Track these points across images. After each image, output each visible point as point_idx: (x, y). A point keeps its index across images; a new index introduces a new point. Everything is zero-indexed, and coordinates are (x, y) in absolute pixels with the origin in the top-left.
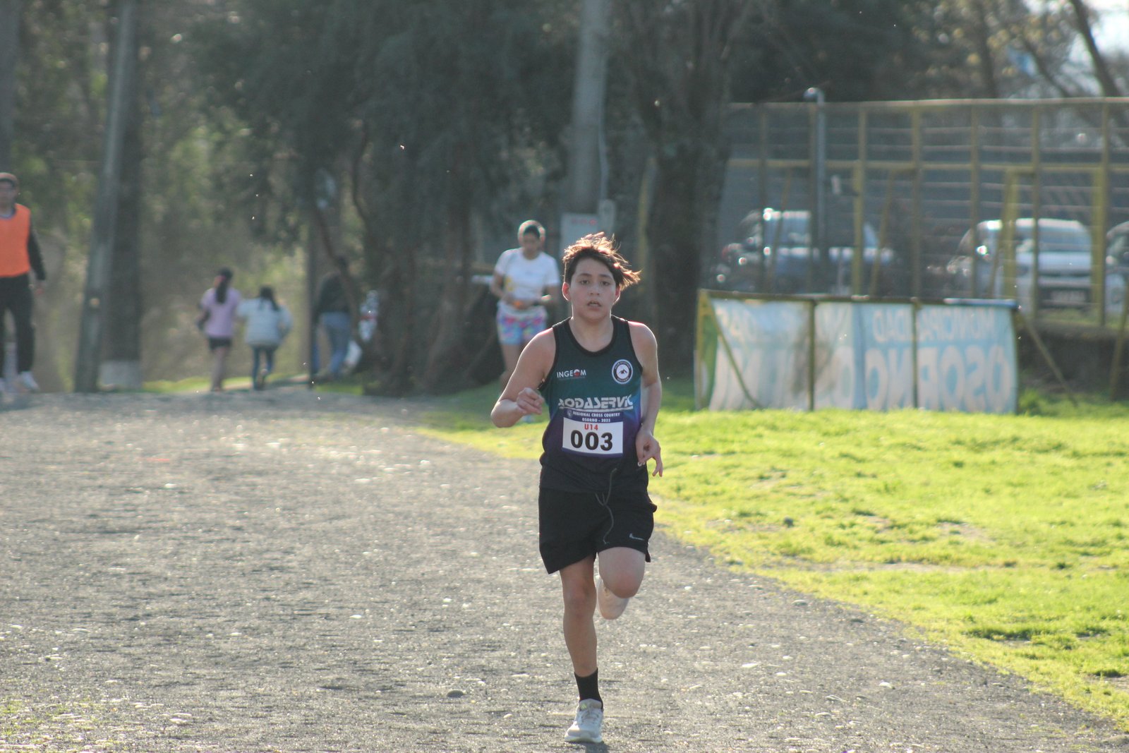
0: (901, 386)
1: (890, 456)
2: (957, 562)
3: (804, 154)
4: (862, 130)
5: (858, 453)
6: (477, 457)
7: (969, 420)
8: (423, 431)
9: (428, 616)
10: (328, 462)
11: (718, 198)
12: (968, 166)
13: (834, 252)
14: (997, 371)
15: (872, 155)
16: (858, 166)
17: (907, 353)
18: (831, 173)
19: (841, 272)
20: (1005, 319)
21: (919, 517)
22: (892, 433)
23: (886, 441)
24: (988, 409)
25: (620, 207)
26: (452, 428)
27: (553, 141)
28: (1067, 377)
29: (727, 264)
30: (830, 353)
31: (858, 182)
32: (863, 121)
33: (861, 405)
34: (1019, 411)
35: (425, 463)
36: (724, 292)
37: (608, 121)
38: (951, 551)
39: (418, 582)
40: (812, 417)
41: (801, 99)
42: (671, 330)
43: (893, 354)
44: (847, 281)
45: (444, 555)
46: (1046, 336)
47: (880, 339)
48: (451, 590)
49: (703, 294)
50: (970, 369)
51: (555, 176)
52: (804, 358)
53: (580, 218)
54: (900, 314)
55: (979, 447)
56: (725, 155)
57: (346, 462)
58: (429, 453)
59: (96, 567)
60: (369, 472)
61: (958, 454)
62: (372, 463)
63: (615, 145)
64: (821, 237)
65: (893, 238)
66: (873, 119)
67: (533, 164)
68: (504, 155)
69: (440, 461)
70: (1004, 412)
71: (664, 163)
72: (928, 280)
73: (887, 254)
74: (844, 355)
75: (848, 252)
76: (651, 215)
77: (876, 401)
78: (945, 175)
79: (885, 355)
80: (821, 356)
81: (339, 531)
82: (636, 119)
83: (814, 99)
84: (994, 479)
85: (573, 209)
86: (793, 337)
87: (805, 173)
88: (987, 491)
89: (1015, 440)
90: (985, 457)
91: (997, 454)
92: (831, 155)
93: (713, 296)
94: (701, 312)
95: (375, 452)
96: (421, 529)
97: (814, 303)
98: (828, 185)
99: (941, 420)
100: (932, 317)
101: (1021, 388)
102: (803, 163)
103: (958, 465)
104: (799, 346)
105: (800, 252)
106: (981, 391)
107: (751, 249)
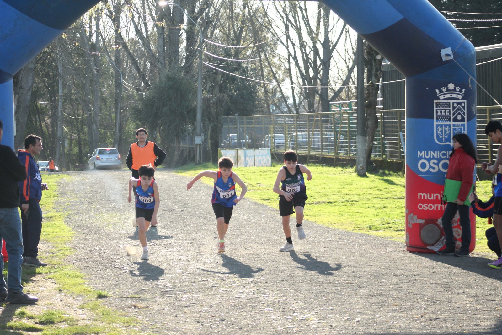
0: (252, 163)
1: (250, 174)
2: (260, 190)
3: (236, 125)
4: (245, 120)
5: (245, 174)
6: (183, 177)
7: (263, 168)
8: (173, 173)
9: (177, 200)
10: (159, 178)
11: (222, 133)
12: (263, 126)
13: (241, 141)
14: (268, 160)
15: (247, 124)
16: (245, 126)
17: (253, 157)
18: (240, 127)
19: (243, 144)
20: (269, 151)
21: (254, 183)
22: (250, 170)
23: (249, 172)
24: (267, 166)
25: (205, 135)
26: (178, 173)
27: (193, 124)
28: (280, 161)
29: (224, 144)
30: (240, 158)
31: (245, 129)
32: (245, 119)
33: (246, 166)
34: (271, 166)
35: (175, 178)
36: (223, 148)
37: (202, 120)
38: (259, 188)
39: (175, 195)
40: (237, 168)
41: (235, 115)
42: (214, 155)
43: (251, 158)
44: (244, 146)
45: (179, 191)
46: (276, 154)
47: (248, 155)
48: (181, 196)
49: (219, 149)
50: (263, 160)
51: (194, 130)
52: (236, 159)
53: (198, 137)
54: (252, 151)
55: (264, 172)
56: (222, 125)
57: (162, 178)
58: (175, 176)
59: (125, 195)
60: (166, 180)
61: (261, 173)
62: (166, 178)
63: (204, 124)
64: (239, 138)
65: (250, 138)
66: (247, 118)
67: (190, 127)
68: (185, 126)
69: (177, 178)
70: (269, 166)
71: (212, 127)
72: (257, 145)
73: (250, 141)
74: (243, 158)
75: (244, 141)
76: (210, 136)
77: (248, 166)
78: (259, 127)
79: (249, 158)
80: (239, 158)
81: (162, 188)
82: (207, 120)
83: (237, 115)
84: (266, 177)
85: (197, 136)
86: (234, 156)
87: (236, 128)
88: (265, 179)
89: (270, 171)
90: (265, 174)
91: (267, 173)
92: (240, 125)
93: (220, 149)
94: (219, 152)
95: (166, 177)
96: (175, 188)
97: (237, 150)
98: (240, 130)
99: (258, 168)
100: (257, 151)
101: (272, 163)
102: (235, 126)
103: (261, 175)
104: (235, 157)
105: (236, 141)
106: (266, 163)
107: (227, 141)
